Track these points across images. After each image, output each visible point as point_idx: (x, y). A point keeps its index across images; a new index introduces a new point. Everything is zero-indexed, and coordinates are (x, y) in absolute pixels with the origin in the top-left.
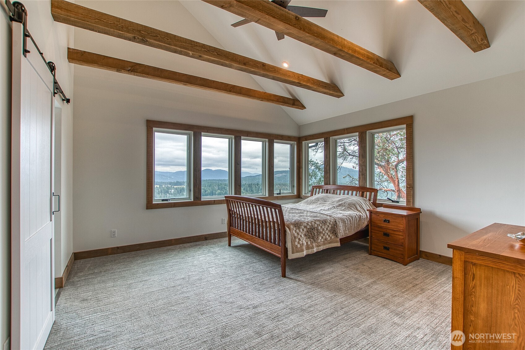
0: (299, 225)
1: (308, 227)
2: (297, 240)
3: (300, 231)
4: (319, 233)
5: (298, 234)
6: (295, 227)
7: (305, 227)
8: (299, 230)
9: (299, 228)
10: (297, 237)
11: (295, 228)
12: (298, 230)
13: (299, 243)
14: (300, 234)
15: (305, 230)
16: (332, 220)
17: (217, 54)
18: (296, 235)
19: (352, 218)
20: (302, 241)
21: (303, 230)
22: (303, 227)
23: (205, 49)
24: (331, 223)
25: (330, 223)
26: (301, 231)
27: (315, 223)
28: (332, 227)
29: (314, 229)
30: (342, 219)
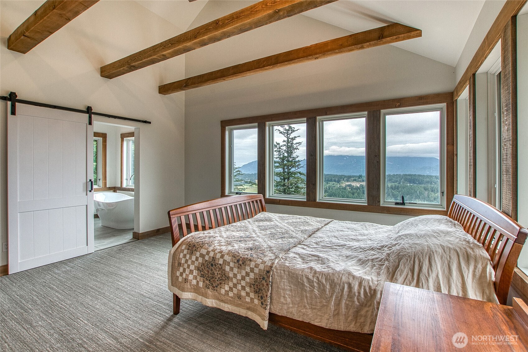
0: (194, 249)
1: (207, 258)
2: (181, 269)
3: (190, 258)
4: (225, 278)
5: (186, 261)
6: (188, 249)
7: (202, 256)
8: (190, 256)
9: (192, 253)
10: (183, 265)
11: (185, 252)
12: (188, 256)
13: (181, 274)
14: (189, 262)
15: (200, 260)
16: (262, 267)
17: (172, 44)
18: (183, 261)
19: (331, 285)
20: (186, 274)
21: (197, 259)
22: (198, 254)
23: (162, 47)
24: (256, 270)
25: (252, 270)
26: (194, 258)
27: (222, 256)
28: (256, 280)
29: (215, 265)
30: (294, 274)
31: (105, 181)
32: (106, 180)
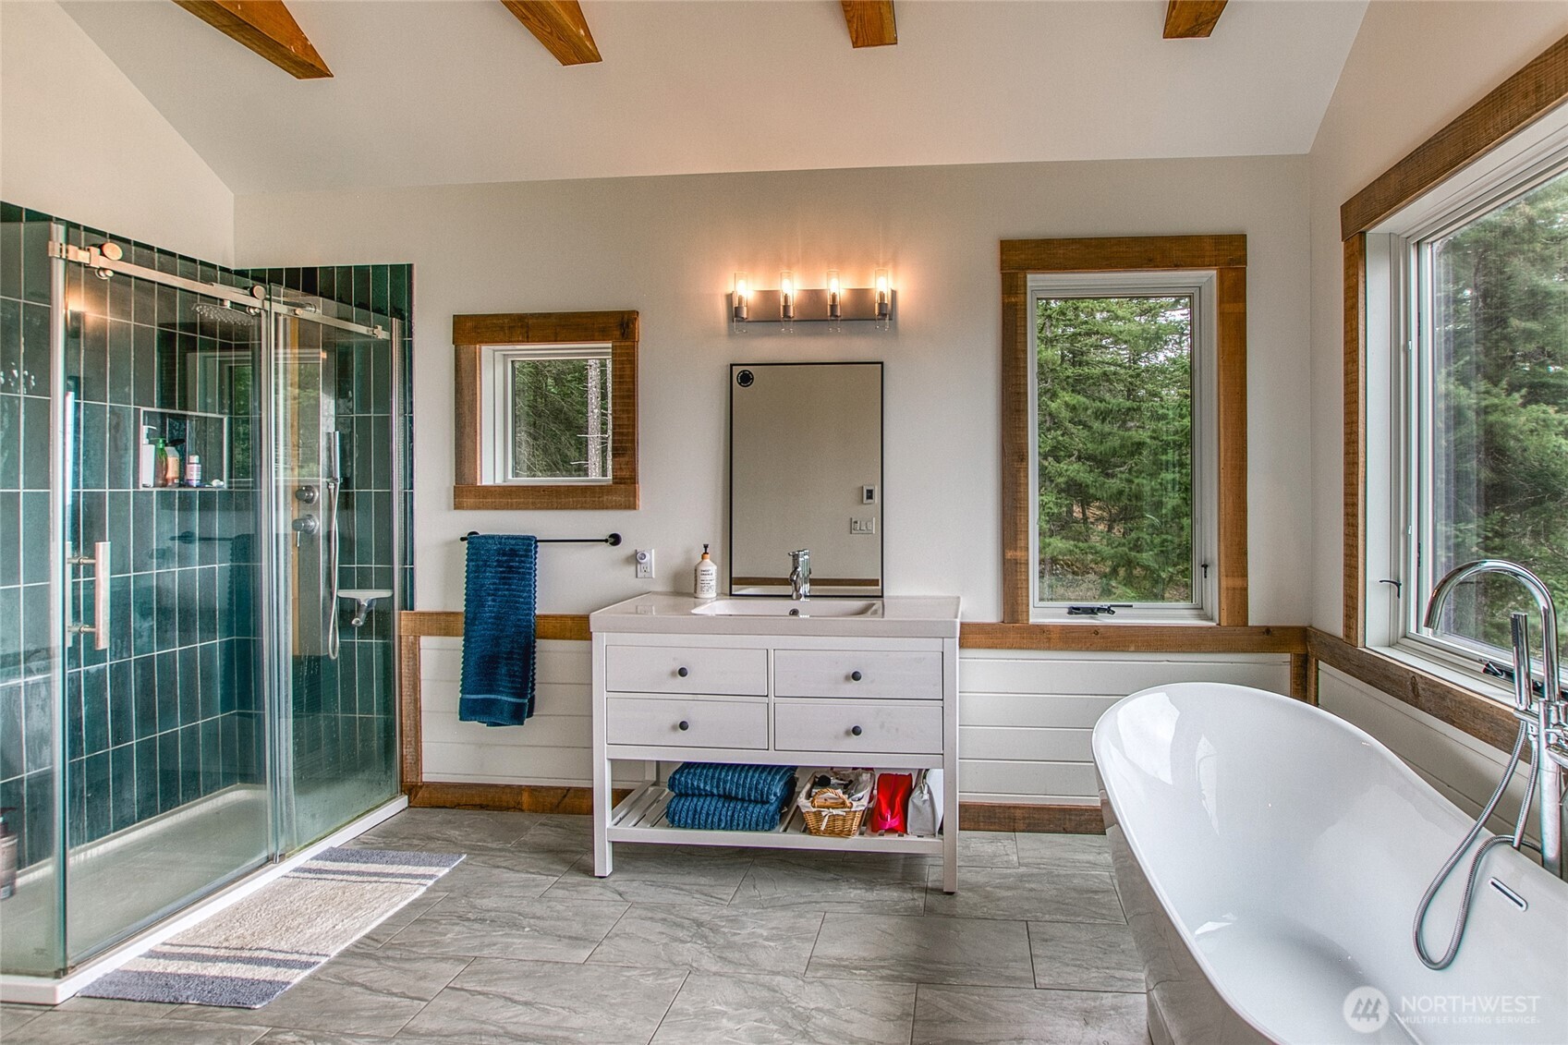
31: (1238, 582)
32: (1244, 575)
